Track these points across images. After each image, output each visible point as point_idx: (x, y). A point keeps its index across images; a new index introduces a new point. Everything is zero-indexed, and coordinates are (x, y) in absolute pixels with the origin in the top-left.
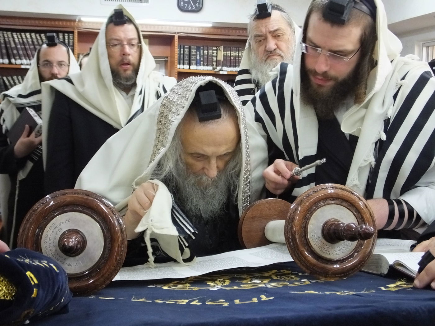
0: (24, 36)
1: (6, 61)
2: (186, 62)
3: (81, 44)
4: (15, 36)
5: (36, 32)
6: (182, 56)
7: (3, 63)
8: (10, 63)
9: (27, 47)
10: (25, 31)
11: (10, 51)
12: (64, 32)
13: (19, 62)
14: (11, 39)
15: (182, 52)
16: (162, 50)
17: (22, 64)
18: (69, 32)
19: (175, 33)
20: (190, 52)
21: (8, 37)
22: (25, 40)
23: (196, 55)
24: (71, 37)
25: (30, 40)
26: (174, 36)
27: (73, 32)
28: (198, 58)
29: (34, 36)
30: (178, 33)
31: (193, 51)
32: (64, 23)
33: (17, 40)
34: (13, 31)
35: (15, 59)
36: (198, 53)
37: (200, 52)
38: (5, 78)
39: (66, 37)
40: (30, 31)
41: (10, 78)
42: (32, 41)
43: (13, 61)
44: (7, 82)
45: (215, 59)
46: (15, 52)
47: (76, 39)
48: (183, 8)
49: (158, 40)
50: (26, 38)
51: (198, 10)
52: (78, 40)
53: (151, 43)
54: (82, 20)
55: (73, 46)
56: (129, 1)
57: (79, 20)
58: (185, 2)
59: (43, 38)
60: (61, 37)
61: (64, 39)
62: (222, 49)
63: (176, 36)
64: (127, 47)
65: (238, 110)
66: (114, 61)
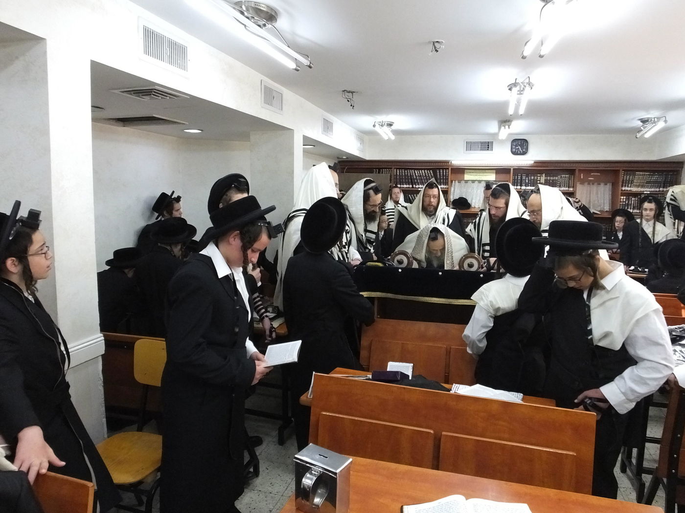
0: (421, 172)
1: (411, 186)
2: (519, 184)
3: (453, 175)
4: (416, 172)
5: (427, 169)
6: (516, 181)
7: (409, 187)
8: (413, 187)
9: (422, 178)
10: (422, 169)
11: (413, 181)
12: (443, 169)
13: (417, 186)
14: (414, 174)
15: (516, 178)
16: (502, 177)
17: (419, 188)
18: (446, 169)
19: (511, 167)
20: (521, 178)
21: (412, 173)
22: (421, 174)
23: (526, 180)
24: (447, 171)
25: (424, 174)
26: (510, 169)
27: (448, 169)
28: (527, 181)
29: (426, 172)
30: (513, 167)
31: (524, 178)
32: (443, 164)
33: (417, 174)
34: (415, 169)
35: (416, 185)
36: (527, 178)
37: (528, 178)
38: (410, 196)
39: (444, 171)
40: (424, 169)
41: (412, 195)
42: (425, 175)
43: (414, 186)
44: (411, 198)
45: (539, 182)
46: (416, 181)
47: (450, 172)
48: (514, 153)
49: (501, 171)
50: (422, 173)
51: (524, 153)
52: (451, 173)
53: (496, 173)
54: (453, 162)
55: (448, 176)
56: (481, 150)
57: (451, 162)
58: (516, 149)
59: (432, 172)
60: (441, 171)
61: (443, 172)
62: (544, 175)
63: (512, 169)
64: (432, 199)
65: (445, 236)
66: (425, 204)
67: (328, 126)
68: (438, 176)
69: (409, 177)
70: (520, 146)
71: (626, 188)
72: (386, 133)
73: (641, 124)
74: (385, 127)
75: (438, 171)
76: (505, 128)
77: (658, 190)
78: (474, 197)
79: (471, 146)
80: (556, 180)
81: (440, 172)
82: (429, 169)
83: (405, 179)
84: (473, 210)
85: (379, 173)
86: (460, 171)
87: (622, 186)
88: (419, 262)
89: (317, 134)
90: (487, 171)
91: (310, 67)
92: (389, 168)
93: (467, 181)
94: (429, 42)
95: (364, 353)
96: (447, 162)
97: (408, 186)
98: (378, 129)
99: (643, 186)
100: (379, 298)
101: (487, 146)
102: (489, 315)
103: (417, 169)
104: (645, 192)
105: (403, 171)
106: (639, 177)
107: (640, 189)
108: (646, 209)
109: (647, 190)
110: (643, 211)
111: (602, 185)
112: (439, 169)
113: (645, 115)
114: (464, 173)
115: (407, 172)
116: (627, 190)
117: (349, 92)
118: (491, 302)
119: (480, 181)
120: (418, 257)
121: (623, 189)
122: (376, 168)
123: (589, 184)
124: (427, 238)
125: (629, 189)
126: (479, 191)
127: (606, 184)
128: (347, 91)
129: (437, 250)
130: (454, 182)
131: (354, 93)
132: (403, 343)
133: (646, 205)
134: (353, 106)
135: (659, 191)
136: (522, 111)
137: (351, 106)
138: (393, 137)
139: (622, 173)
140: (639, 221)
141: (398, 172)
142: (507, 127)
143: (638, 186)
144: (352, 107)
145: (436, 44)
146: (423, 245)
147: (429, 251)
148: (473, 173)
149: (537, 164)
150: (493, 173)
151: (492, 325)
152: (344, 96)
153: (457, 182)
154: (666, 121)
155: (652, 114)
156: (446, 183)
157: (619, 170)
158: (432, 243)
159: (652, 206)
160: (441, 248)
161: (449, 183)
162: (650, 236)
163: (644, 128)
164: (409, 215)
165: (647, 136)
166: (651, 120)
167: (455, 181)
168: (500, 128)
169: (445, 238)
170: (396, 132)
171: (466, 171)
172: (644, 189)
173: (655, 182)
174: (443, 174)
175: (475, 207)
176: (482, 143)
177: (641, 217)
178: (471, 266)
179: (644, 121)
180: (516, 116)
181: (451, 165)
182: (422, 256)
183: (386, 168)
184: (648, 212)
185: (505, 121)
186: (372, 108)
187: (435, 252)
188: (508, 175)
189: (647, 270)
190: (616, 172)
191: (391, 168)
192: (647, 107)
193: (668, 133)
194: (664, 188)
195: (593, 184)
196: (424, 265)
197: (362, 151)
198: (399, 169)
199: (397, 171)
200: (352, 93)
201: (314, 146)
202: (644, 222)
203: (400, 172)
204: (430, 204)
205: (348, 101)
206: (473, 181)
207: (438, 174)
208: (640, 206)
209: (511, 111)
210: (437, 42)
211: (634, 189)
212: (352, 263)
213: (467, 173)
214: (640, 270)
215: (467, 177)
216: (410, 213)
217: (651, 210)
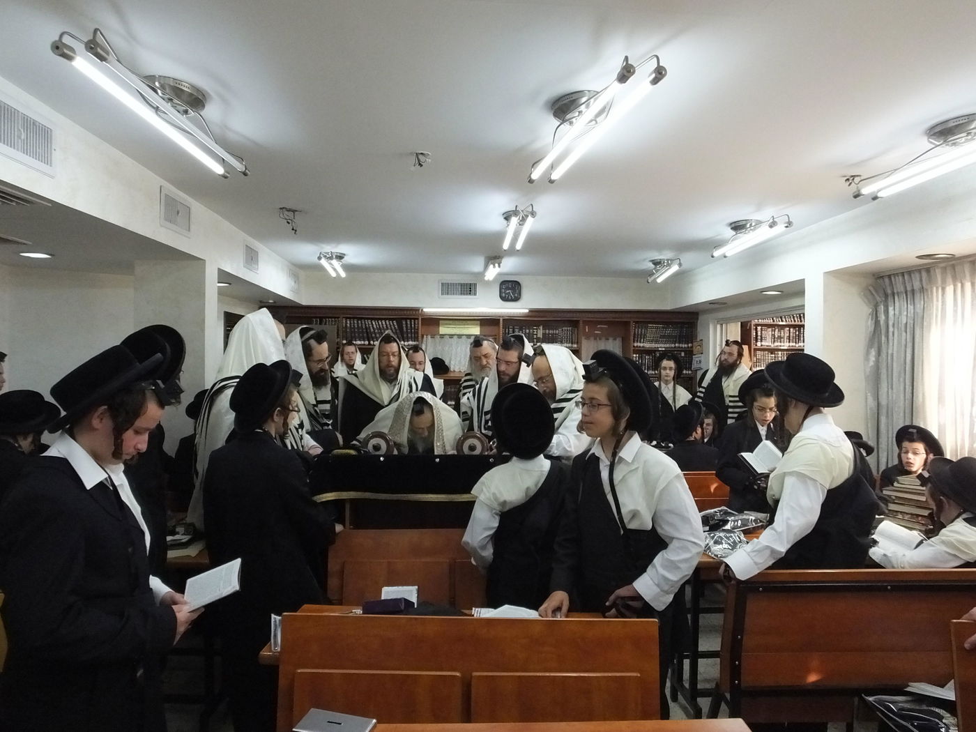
0: (380, 323)
1: (367, 343)
3: (425, 327)
4: (374, 323)
5: (390, 319)
7: (364, 345)
8: (369, 344)
10: (381, 319)
12: (411, 319)
14: (371, 326)
16: (489, 330)
18: (415, 319)
19: (500, 317)
21: (369, 324)
22: (381, 326)
24: (416, 322)
26: (499, 320)
27: (418, 319)
29: (388, 323)
30: (503, 316)
32: (412, 312)
33: (375, 326)
34: (372, 319)
39: (413, 322)
40: (385, 319)
43: (372, 342)
45: (535, 336)
46: (373, 335)
47: (420, 322)
48: (504, 299)
49: (488, 322)
50: (382, 324)
51: (516, 299)
52: (422, 325)
53: (481, 325)
54: (424, 310)
55: (418, 329)
56: (461, 294)
57: (422, 310)
58: (506, 294)
59: (395, 324)
60: (409, 322)
61: (411, 324)
62: (541, 327)
63: (501, 319)
64: (391, 357)
65: (434, 407)
66: (382, 365)
67: (251, 257)
68: (405, 329)
69: (365, 330)
70: (510, 289)
71: (639, 344)
72: (334, 269)
73: (653, 266)
74: (334, 262)
75: (404, 322)
76: (494, 267)
77: (673, 345)
78: (453, 358)
79: (447, 289)
80: (556, 334)
81: (406, 324)
82: (392, 320)
83: (359, 333)
84: (452, 375)
85: (320, 324)
86: (433, 322)
87: (634, 342)
88: (398, 445)
89: (235, 267)
90: (469, 322)
91: (245, 174)
92: (335, 318)
93: (442, 336)
94: (411, 154)
95: (333, 582)
96: (416, 310)
97: (363, 342)
98: (324, 262)
99: (657, 342)
100: (352, 501)
101: (468, 289)
102: (494, 511)
103: (375, 319)
104: (660, 349)
105: (355, 322)
106: (652, 330)
107: (654, 345)
108: (665, 368)
109: (662, 347)
110: (662, 371)
111: (611, 340)
112: (406, 319)
113: (657, 257)
114: (438, 325)
115: (362, 323)
116: (640, 347)
117: (289, 210)
118: (494, 494)
119: (460, 336)
120: (398, 440)
121: (636, 345)
122: (316, 317)
123: (595, 339)
124: (410, 411)
125: (642, 345)
126: (459, 348)
127: (615, 339)
128: (286, 208)
129: (423, 428)
130: (425, 336)
131: (296, 213)
132: (389, 562)
133: (665, 363)
134: (296, 231)
135: (675, 347)
136: (519, 246)
137: (293, 229)
138: (343, 274)
139: (633, 325)
140: (656, 384)
141: (348, 322)
142: (497, 265)
143: (652, 341)
144: (294, 231)
145: (420, 157)
146: (405, 422)
147: (412, 429)
148: (450, 324)
149: (534, 314)
150: (477, 325)
151: (496, 525)
152: (281, 216)
153: (429, 337)
154: (680, 265)
155: (664, 256)
156: (416, 339)
157: (630, 322)
158: (416, 419)
159: (671, 364)
160: (428, 425)
161: (420, 339)
162: (671, 402)
163: (657, 271)
164: (362, 385)
165: (659, 280)
166: (664, 262)
167: (427, 335)
168: (486, 267)
169: (434, 411)
170: (347, 268)
171: (441, 322)
172: (659, 346)
173: (669, 336)
174: (411, 326)
175: (454, 371)
176: (462, 285)
177: (659, 378)
178: (472, 448)
179: (656, 263)
180: (512, 252)
181: (423, 314)
182: (403, 438)
183: (331, 318)
184: (668, 371)
185: (495, 257)
186: (317, 234)
187: (420, 431)
188: (496, 328)
189: (671, 445)
190: (626, 324)
191: (338, 318)
192: (659, 247)
193: (681, 279)
194: (679, 343)
195: (600, 339)
196: (406, 451)
197: (296, 292)
198: (350, 318)
199: (346, 322)
200: (294, 211)
201: (230, 284)
202: (663, 385)
203: (350, 323)
204: (389, 365)
205: (288, 223)
206: (451, 336)
207: (404, 325)
208: (656, 365)
209: (506, 246)
210: (422, 154)
211: (647, 345)
212: (311, 452)
213: (443, 324)
214: (663, 445)
215: (443, 330)
216: (362, 381)
217: (671, 369)
